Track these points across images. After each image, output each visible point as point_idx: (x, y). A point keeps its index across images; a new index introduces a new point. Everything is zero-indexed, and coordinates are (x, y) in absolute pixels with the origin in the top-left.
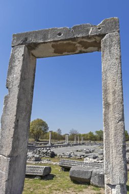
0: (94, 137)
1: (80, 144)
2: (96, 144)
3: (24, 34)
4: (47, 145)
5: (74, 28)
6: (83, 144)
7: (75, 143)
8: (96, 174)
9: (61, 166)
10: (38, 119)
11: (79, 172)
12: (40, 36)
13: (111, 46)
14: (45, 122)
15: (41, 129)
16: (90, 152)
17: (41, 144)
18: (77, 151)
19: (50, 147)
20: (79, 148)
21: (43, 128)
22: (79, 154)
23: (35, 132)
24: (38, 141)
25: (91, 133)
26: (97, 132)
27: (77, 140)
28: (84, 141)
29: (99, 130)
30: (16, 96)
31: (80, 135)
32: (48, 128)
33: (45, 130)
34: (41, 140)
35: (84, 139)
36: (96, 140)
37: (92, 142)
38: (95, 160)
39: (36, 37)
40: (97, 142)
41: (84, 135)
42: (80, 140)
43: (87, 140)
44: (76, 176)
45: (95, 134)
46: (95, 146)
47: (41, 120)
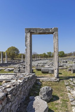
0: (47, 56)
1: (39, 60)
2: (47, 59)
4: (21, 61)
6: (40, 60)
7: (36, 60)
10: (12, 47)
14: (17, 49)
15: (14, 52)
16: (45, 64)
17: (17, 61)
18: (39, 63)
19: (22, 62)
21: (16, 52)
23: (11, 54)
24: (13, 59)
25: (44, 54)
26: (48, 53)
27: (37, 58)
28: (41, 58)
29: (49, 52)
31: (38, 55)
32: (19, 52)
33: (18, 53)
34: (15, 59)
35: (41, 57)
36: (47, 57)
37: (45, 58)
38: (49, 66)
40: (48, 58)
41: (40, 55)
42: (39, 58)
43: (43, 57)
44: (44, 71)
45: (47, 54)
46: (47, 60)
47: (14, 47)
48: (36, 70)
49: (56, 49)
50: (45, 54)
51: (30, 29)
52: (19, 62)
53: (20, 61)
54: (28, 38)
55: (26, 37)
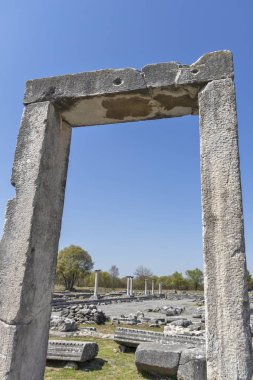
0: (184, 282)
1: (155, 297)
2: (187, 296)
3: (48, 80)
4: (91, 299)
5: (146, 70)
6: (162, 296)
7: (145, 295)
8: (188, 359)
9: (118, 342)
10: (73, 247)
11: (153, 354)
12: (80, 85)
13: (217, 105)
14: (85, 253)
15: (77, 266)
16: (176, 313)
17: (78, 297)
18: (151, 311)
19: (95, 302)
20: (154, 304)
21: (82, 264)
22: (153, 317)
23: (66, 272)
24: (72, 290)
25: (177, 275)
26: (189, 272)
27: (149, 288)
28: (164, 292)
29: (192, 269)
30: (31, 201)
31: (155, 279)
32: (92, 264)
33: (87, 268)
34: (78, 288)
35: (164, 287)
36: (187, 289)
37: (179, 292)
39: (71, 86)
40: (189, 293)
41: (163, 279)
42: (156, 288)
43: (170, 288)
44: (149, 362)
45: (185, 276)
46: (185, 301)
47: (79, 248)
48: (115, 348)
49: (225, 196)
50: (180, 275)
51: (53, 80)
52: (85, 300)
53: (89, 296)
54: (33, 136)
55: (25, 129)
